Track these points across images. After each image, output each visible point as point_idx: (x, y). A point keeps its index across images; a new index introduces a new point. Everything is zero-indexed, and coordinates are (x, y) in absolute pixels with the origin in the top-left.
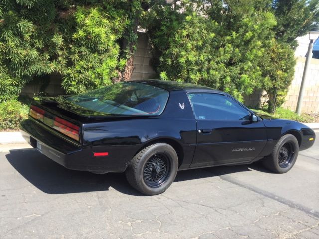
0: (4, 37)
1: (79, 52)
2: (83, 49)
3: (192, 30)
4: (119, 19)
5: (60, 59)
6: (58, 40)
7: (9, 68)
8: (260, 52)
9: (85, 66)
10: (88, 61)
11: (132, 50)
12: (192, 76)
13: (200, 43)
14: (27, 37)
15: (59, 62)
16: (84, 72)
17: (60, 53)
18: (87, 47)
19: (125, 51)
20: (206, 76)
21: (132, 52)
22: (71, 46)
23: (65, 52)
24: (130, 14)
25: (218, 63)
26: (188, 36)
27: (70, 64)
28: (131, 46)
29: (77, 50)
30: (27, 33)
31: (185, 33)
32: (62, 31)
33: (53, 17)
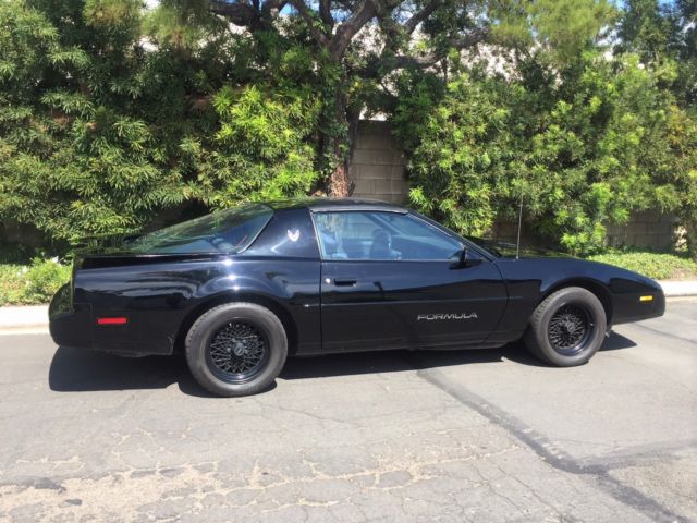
0: (95, 149)
1: (231, 164)
2: (236, 157)
3: (462, 106)
4: (299, 99)
5: (200, 177)
6: (190, 145)
7: (112, 198)
8: (633, 135)
9: (243, 187)
10: (248, 178)
11: (339, 152)
12: (472, 194)
13: (481, 129)
14: (136, 144)
15: (200, 183)
16: (243, 197)
17: (202, 167)
18: (244, 153)
19: (326, 155)
20: (504, 190)
21: (340, 156)
22: (215, 154)
23: (210, 166)
24: (325, 89)
25: (530, 164)
26: (455, 118)
27: (219, 185)
28: (336, 146)
29: (226, 161)
30: (136, 138)
31: (446, 113)
32: (198, 131)
33: (180, 109)
